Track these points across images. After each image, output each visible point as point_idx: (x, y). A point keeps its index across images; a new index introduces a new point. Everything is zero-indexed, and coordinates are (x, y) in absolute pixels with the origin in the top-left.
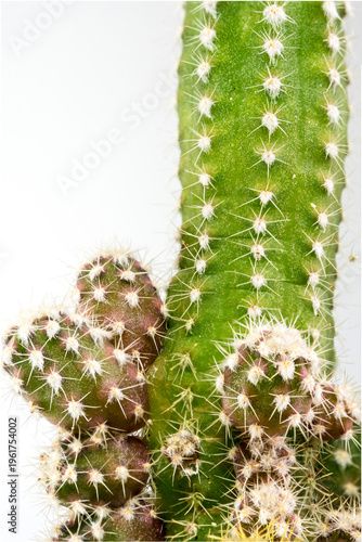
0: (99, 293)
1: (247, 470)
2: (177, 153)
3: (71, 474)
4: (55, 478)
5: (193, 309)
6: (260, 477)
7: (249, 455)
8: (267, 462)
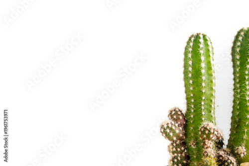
0: (175, 117)
1: (205, 147)
2: (184, 88)
3: (174, 149)
4: (171, 150)
5: (192, 119)
6: (207, 148)
7: (205, 144)
8: (208, 145)
